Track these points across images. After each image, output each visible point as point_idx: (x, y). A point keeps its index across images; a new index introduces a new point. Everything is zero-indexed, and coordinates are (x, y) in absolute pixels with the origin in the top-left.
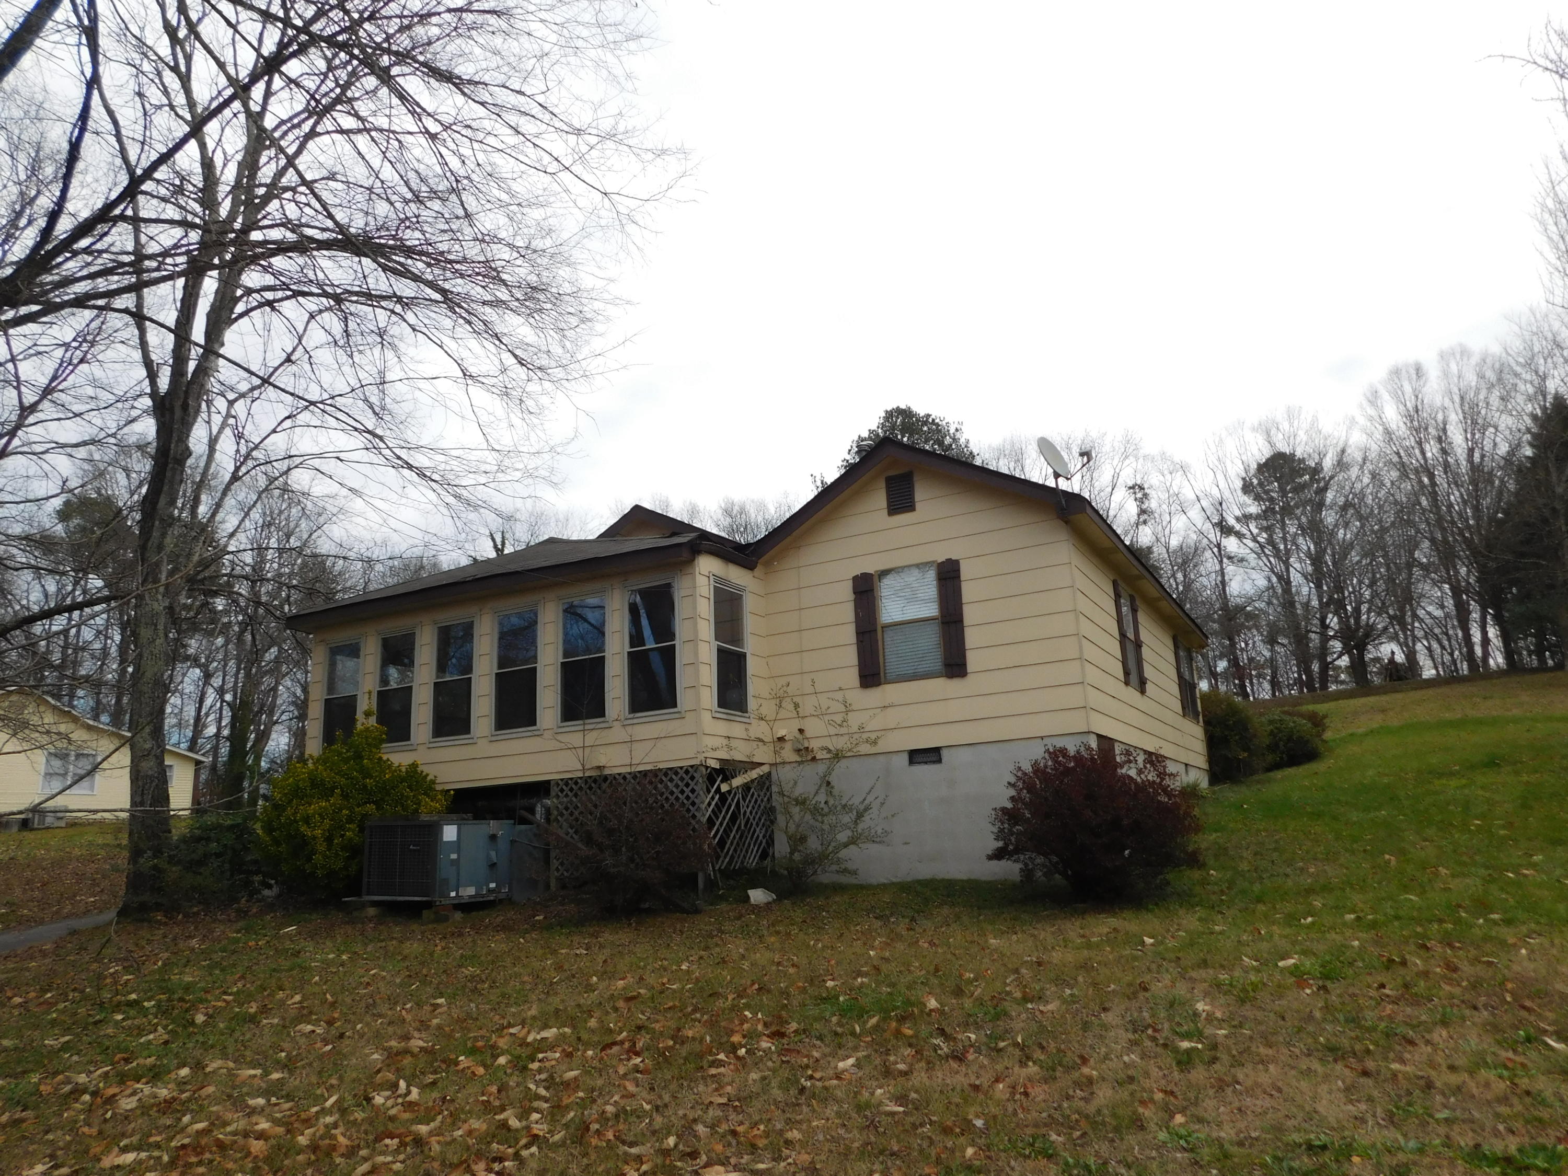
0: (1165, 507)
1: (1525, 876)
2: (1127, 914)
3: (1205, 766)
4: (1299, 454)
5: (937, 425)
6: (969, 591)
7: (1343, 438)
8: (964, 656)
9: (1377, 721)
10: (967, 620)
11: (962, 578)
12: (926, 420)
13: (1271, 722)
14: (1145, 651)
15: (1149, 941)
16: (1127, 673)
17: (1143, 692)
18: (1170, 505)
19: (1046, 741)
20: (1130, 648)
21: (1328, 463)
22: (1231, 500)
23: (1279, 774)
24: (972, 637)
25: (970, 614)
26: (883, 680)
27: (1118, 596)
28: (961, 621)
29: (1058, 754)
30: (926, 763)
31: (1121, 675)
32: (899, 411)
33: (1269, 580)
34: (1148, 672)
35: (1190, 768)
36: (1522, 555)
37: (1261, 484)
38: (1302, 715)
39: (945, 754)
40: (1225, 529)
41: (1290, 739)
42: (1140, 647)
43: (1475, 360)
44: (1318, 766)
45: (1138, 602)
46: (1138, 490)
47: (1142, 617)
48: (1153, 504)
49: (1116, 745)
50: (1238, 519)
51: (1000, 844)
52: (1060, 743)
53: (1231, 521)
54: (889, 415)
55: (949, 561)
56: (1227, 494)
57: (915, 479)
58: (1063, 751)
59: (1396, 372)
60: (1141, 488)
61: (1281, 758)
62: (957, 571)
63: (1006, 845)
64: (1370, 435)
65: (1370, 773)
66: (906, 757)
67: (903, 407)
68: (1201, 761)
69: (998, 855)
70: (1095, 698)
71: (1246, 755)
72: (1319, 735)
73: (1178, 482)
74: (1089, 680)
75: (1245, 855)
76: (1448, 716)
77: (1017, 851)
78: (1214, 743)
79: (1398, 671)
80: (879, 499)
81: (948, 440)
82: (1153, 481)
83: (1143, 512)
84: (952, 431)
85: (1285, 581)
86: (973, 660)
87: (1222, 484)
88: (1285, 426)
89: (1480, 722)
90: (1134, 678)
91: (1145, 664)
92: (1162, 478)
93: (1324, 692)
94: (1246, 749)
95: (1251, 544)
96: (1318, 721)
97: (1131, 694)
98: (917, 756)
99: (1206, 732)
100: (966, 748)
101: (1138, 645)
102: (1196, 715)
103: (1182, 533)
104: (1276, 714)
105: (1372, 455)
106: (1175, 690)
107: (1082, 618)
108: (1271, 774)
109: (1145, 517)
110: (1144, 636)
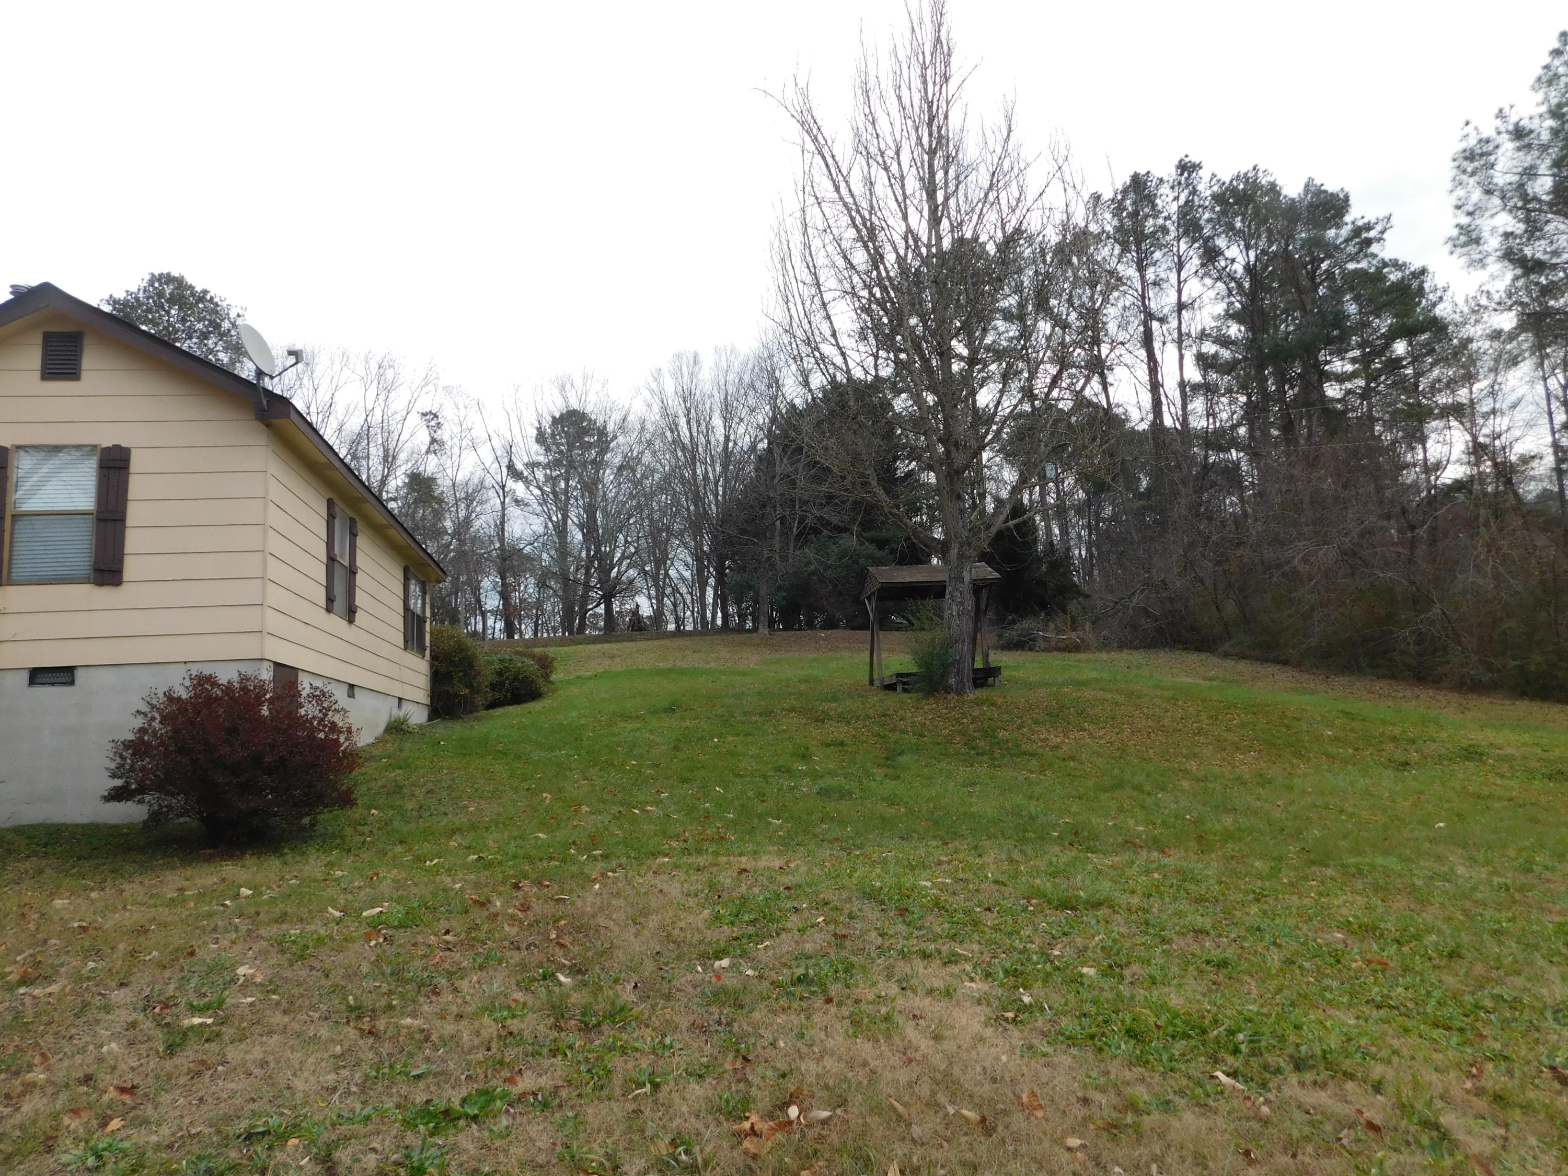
0: (456, 440)
1: (648, 811)
2: (250, 860)
3: (427, 701)
4: (588, 410)
5: (217, 305)
6: (137, 487)
7: (627, 406)
8: (121, 562)
9: (605, 665)
10: (130, 520)
11: (132, 470)
12: (202, 297)
13: (502, 661)
14: (360, 578)
15: (245, 892)
16: (330, 600)
17: (351, 621)
18: (461, 439)
19: (189, 666)
20: (339, 575)
21: (611, 427)
22: (521, 445)
23: (499, 711)
24: (133, 541)
25: (135, 514)
26: (4, 582)
27: (331, 517)
28: (122, 520)
29: (203, 682)
30: (52, 684)
31: (322, 601)
32: (167, 279)
33: (546, 527)
34: (360, 599)
35: (404, 703)
36: (744, 532)
37: (553, 435)
38: (533, 657)
39: (79, 675)
40: (515, 474)
41: (516, 679)
42: (355, 573)
43: (741, 358)
44: (534, 706)
45: (360, 526)
46: (431, 417)
47: (362, 542)
48: (444, 434)
49: (302, 677)
50: (527, 465)
51: (119, 782)
52: (207, 670)
53: (519, 466)
54: (153, 279)
55: (117, 448)
56: (518, 439)
57: (86, 341)
58: (210, 680)
59: (679, 356)
60: (436, 416)
61: (506, 696)
62: (127, 460)
63: (128, 783)
64: (649, 406)
65: (574, 714)
66: (25, 676)
67: (175, 273)
68: (422, 696)
69: (117, 795)
70: (273, 621)
71: (467, 691)
72: (546, 677)
73: (473, 418)
74: (270, 601)
75: (417, 793)
76: (661, 665)
77: (142, 790)
78: (438, 678)
79: (639, 622)
80: (33, 357)
81: (226, 325)
82: (448, 414)
83: (433, 441)
84: (233, 315)
85: (561, 530)
86: (132, 567)
87: (516, 430)
88: (578, 383)
89: (682, 672)
90: (340, 604)
91: (357, 590)
92: (456, 411)
93: (580, 636)
94: (469, 686)
95: (537, 492)
96: (546, 664)
97: (336, 623)
98: (38, 676)
99: (432, 666)
100: (110, 669)
101: (352, 571)
102: (421, 650)
103: (471, 469)
104: (506, 653)
105: (650, 427)
106: (399, 623)
107: (271, 531)
108: (492, 711)
109: (436, 447)
110: (362, 561)
